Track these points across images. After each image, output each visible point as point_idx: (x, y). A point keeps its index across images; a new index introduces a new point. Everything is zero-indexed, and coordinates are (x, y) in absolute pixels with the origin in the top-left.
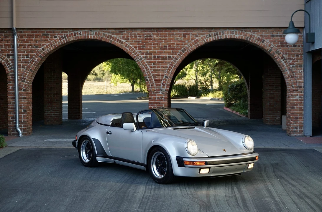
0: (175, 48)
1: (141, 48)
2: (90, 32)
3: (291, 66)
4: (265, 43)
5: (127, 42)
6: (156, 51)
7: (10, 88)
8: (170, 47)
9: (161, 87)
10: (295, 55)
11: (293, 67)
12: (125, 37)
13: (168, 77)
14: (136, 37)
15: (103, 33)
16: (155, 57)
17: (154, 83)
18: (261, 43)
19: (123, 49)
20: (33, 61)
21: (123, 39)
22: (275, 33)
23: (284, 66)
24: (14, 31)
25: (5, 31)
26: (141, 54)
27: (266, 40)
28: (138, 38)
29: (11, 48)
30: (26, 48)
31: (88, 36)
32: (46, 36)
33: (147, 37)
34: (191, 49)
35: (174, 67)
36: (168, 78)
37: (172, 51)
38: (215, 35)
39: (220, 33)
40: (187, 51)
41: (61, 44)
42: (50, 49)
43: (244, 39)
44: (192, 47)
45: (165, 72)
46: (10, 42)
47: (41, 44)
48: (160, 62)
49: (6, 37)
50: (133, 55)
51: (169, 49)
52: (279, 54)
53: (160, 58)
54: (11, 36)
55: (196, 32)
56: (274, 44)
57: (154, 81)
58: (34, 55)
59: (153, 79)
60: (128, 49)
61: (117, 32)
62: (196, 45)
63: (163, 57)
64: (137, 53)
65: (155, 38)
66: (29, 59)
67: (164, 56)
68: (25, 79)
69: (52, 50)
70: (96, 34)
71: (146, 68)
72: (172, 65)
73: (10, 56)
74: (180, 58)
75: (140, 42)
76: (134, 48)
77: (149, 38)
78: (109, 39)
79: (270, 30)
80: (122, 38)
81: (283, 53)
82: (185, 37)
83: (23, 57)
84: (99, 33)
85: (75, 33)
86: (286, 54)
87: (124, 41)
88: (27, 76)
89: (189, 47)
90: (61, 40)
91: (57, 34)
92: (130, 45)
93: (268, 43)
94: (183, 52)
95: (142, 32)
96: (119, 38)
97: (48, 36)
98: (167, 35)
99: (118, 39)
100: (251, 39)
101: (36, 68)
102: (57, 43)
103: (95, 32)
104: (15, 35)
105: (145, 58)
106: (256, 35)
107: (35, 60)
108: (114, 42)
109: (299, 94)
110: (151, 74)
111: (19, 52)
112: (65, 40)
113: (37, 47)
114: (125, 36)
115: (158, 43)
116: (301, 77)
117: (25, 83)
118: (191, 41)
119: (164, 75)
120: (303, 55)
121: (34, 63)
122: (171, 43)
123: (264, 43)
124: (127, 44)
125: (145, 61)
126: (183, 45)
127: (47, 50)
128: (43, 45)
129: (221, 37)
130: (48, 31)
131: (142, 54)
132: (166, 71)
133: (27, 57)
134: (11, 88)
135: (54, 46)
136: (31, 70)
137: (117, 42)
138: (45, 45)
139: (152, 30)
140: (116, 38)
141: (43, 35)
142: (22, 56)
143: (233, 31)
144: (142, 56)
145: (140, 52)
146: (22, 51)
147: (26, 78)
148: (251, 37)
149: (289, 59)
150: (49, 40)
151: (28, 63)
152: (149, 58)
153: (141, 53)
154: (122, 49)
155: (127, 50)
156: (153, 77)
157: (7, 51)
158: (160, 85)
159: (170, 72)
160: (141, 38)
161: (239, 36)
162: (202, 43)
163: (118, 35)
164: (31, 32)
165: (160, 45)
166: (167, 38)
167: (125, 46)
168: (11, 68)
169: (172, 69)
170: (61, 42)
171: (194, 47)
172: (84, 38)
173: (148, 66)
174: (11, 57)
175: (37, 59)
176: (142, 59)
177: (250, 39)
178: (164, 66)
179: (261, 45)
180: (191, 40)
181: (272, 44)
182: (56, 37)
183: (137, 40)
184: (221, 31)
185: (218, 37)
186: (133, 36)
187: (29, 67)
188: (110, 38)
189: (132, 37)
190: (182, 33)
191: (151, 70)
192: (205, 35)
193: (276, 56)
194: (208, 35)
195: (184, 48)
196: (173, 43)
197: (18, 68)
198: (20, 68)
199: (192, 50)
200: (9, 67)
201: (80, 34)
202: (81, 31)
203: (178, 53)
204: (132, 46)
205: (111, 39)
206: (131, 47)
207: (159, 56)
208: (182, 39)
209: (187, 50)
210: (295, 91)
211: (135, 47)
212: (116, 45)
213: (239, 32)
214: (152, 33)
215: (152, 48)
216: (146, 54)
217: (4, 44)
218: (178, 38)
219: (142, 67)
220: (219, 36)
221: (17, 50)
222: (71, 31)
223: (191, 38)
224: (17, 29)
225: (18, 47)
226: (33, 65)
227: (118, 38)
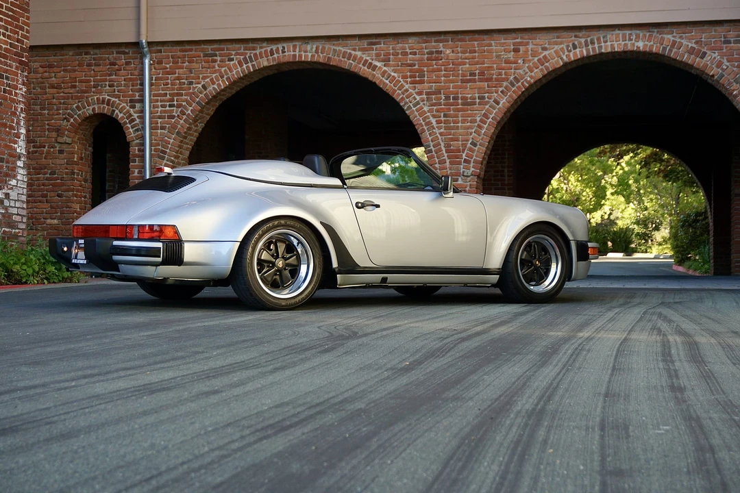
0: (494, 76)
1: (417, 79)
2: (303, 47)
4: (707, 58)
5: (385, 66)
6: (452, 85)
7: (133, 173)
8: (484, 76)
9: (462, 166)
12: (382, 56)
13: (478, 144)
14: (405, 54)
15: (333, 47)
16: (447, 98)
17: (446, 157)
18: (698, 59)
19: (377, 82)
20: (183, 113)
21: (376, 60)
22: (731, 35)
24: (143, 48)
25: (127, 51)
26: (416, 93)
27: (709, 52)
28: (410, 56)
29: (139, 87)
30: (169, 86)
31: (300, 56)
32: (210, 58)
33: (431, 53)
34: (531, 77)
35: (490, 120)
36: (478, 146)
37: (486, 83)
38: (587, 45)
39: (599, 39)
40: (522, 83)
41: (242, 75)
42: (219, 85)
43: (657, 51)
44: (533, 74)
45: (471, 134)
46: (136, 72)
47: (201, 76)
48: (459, 110)
49: (127, 63)
50: (399, 95)
51: (480, 80)
53: (460, 101)
54: (138, 60)
55: (542, 39)
56: (728, 62)
57: (446, 155)
58: (186, 101)
59: (444, 149)
60: (387, 82)
61: (365, 43)
62: (542, 70)
63: (467, 98)
64: (407, 90)
65: (448, 56)
66: (175, 108)
67: (469, 96)
68: (165, 153)
69: (223, 87)
70: (317, 51)
71: (429, 123)
72: (486, 116)
73: (136, 104)
74: (504, 100)
75: (414, 65)
76: (400, 79)
77: (435, 56)
78: (346, 60)
79: (719, 29)
80: (374, 57)
82: (516, 51)
83: (162, 106)
84: (324, 48)
85: (272, 49)
87: (379, 64)
88: (170, 146)
89: (527, 73)
90: (241, 65)
91: (234, 53)
92: (393, 74)
93: (715, 58)
94: (513, 85)
95: (419, 43)
96: (368, 58)
97: (215, 58)
98: (477, 49)
99: (366, 61)
100: (674, 50)
101: (189, 129)
102: (234, 73)
103: (315, 46)
104: (146, 56)
105: (425, 102)
106: (685, 42)
107: (187, 110)
108: (356, 66)
110: (440, 137)
111: (155, 95)
112: (250, 64)
113: (191, 83)
114: (382, 52)
115: (454, 68)
117: (165, 161)
118: (530, 61)
119: (468, 141)
121: (185, 117)
122: (486, 65)
123: (705, 59)
124: (385, 72)
125: (426, 109)
126: (513, 71)
127: (212, 89)
128: (204, 78)
129: (600, 47)
130: (215, 46)
131: (420, 93)
132: (473, 131)
133: (170, 106)
134: (136, 174)
135: (228, 79)
136: (178, 133)
137: (363, 67)
138: (208, 77)
139: (442, 37)
140: (361, 58)
141: (206, 55)
142: (159, 104)
143: (630, 34)
144: (418, 98)
145: (415, 88)
146: (161, 92)
147: (168, 151)
148: (673, 46)
150: (217, 68)
151: (173, 117)
152: (434, 101)
153: (417, 90)
154: (375, 83)
155: (384, 83)
156: (442, 144)
157: (130, 93)
158: (459, 163)
159: (483, 132)
160: (417, 56)
161: (645, 46)
162: (556, 63)
163: (366, 52)
164: (180, 51)
165: (460, 72)
166: (477, 54)
167: (380, 76)
168: (137, 130)
169: (486, 126)
170: (243, 71)
171: (538, 74)
172: (291, 60)
173: (431, 118)
174: (138, 105)
175: (191, 108)
176: (418, 103)
177: (670, 51)
178: (469, 119)
179: (698, 64)
180: (530, 58)
181: (725, 60)
182: (232, 60)
183: (408, 62)
184: (601, 34)
185: (594, 49)
186: (400, 51)
187: (174, 127)
188: (349, 59)
189: (398, 54)
190: (510, 42)
191: (439, 128)
192: (564, 46)
193: (734, 90)
194: (571, 46)
195: (515, 78)
196: (489, 67)
197: (151, 128)
198: (156, 128)
199: (532, 81)
200: (132, 128)
201: (283, 52)
202: (285, 45)
203: (501, 89)
204: (396, 75)
205: (351, 61)
206: (393, 76)
207: (458, 97)
208: (511, 55)
209: (522, 81)
211: (405, 77)
212: (361, 74)
213: (645, 36)
214: (441, 44)
215: (443, 78)
216: (427, 94)
217: (123, 78)
218: (500, 55)
219: (419, 123)
220: (596, 46)
221: (150, 91)
222: (265, 44)
223: (530, 53)
224: (149, 44)
225: (151, 84)
226: (182, 122)
227: (365, 57)
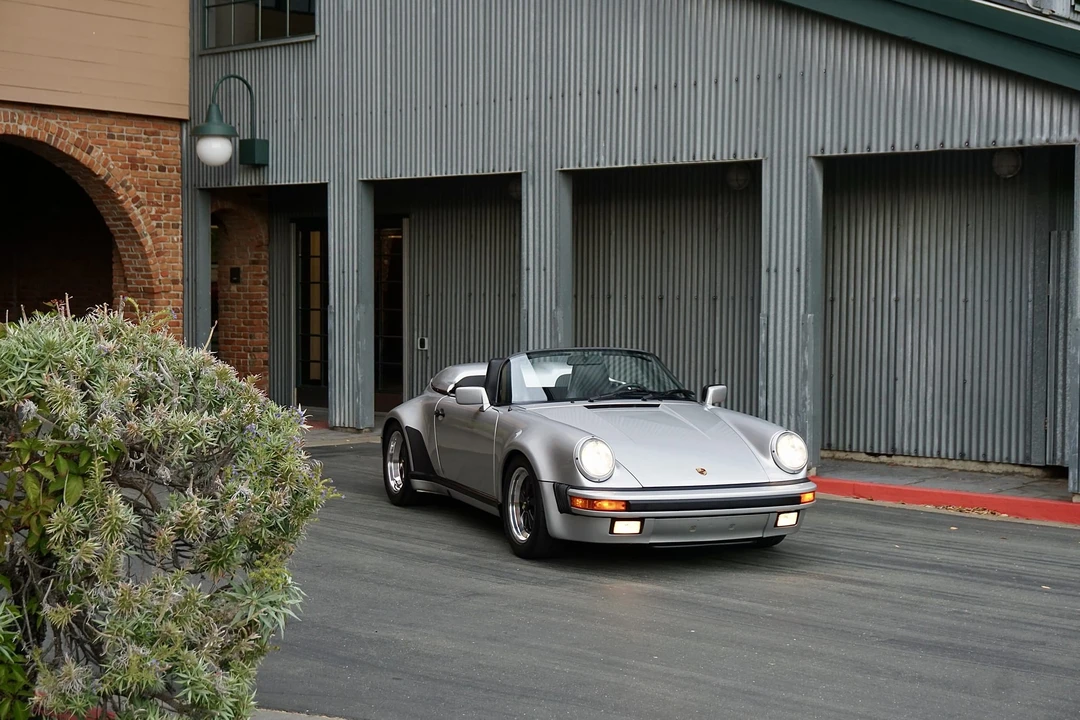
3: (154, 223)
4: (94, 155)
10: (163, 195)
11: (159, 226)
18: (85, 154)
22: (116, 128)
23: (139, 222)
27: (95, 148)
43: (42, 139)
52: (128, 189)
56: (113, 160)
79: (105, 120)
81: (136, 187)
86: (142, 190)
93: (101, 155)
100: (61, 140)
106: (70, 131)
109: (171, 300)
116: (177, 254)
120: (180, 196)
123: (92, 155)
143: (13, 114)
148: (58, 136)
149: (151, 203)
161: (29, 131)
177: (56, 140)
179: (85, 159)
181: (110, 159)
193: (119, 195)
210: (163, 294)
213: (29, 118)
